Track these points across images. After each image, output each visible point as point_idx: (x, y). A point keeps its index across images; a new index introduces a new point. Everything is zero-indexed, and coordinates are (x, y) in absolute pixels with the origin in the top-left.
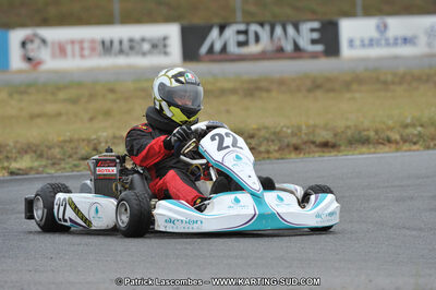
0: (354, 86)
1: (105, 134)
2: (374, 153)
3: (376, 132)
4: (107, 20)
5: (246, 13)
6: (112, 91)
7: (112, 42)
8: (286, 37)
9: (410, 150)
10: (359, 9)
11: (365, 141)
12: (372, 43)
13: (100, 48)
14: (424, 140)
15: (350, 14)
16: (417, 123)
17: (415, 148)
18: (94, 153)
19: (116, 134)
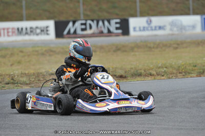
0: (136, 49)
1: (17, 72)
2: (144, 80)
3: (145, 71)
4: (20, 19)
5: (85, 15)
6: (22, 52)
7: (22, 29)
8: (104, 27)
9: (160, 79)
10: (138, 13)
11: (140, 75)
12: (144, 29)
13: (16, 31)
14: (167, 74)
15: (134, 16)
16: (164, 66)
17: (163, 78)
18: (12, 81)
19: (23, 72)
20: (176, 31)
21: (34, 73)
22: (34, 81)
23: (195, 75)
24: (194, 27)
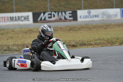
0: (81, 29)
1: (11, 43)
2: (87, 48)
3: (88, 42)
4: (12, 11)
5: (51, 9)
6: (13, 31)
7: (13, 17)
8: (62, 16)
9: (97, 47)
10: (83, 7)
11: (85, 45)
12: (86, 17)
13: (10, 19)
14: (101, 44)
15: (80, 9)
16: (99, 39)
17: (98, 46)
18: (8, 49)
19: (14, 43)
20: (105, 18)
21: (21, 44)
22: (21, 49)
23: (118, 45)
24: (116, 15)
